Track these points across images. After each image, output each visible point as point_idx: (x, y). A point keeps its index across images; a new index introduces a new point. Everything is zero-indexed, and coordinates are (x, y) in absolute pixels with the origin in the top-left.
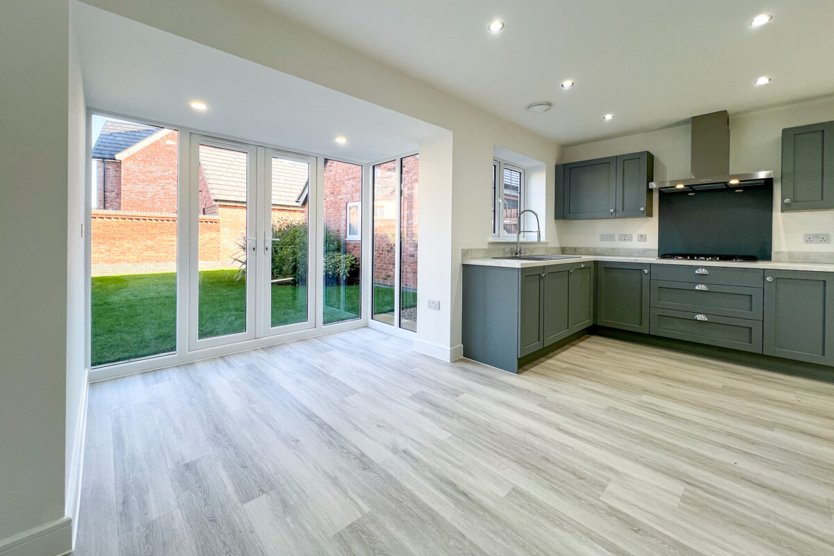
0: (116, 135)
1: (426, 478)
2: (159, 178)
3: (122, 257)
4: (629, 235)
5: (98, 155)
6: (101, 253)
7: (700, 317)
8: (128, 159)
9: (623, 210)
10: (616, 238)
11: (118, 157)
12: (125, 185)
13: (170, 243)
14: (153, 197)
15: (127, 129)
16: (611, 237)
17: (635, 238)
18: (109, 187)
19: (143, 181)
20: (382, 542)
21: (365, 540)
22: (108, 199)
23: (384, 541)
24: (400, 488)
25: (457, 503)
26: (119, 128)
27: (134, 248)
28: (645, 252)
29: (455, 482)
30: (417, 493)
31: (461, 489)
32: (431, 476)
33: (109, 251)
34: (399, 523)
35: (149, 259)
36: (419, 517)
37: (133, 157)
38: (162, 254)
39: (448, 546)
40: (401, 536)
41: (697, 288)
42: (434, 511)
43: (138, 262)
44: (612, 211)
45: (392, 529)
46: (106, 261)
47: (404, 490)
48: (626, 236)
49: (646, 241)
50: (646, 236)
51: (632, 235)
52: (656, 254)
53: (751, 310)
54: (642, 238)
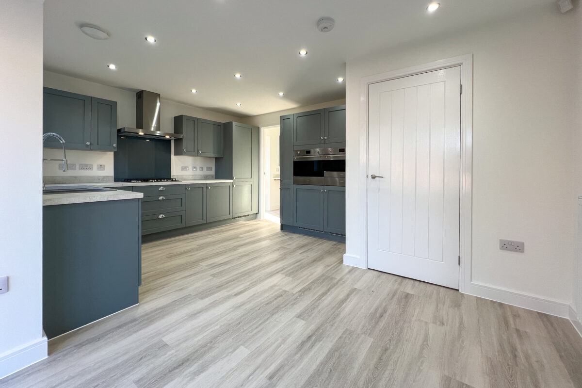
1: (301, 358)
4: (90, 165)
7: (161, 216)
9: (98, 144)
10: (77, 167)
16: (72, 167)
17: (95, 167)
20: (367, 375)
21: (371, 385)
23: (365, 374)
24: (318, 372)
25: (318, 340)
28: (103, 179)
29: (300, 342)
30: (318, 362)
31: (305, 339)
32: (298, 355)
34: (348, 368)
36: (339, 358)
39: (350, 343)
40: (357, 366)
41: (159, 199)
42: (330, 351)
44: (88, 143)
45: (355, 371)
47: (319, 370)
48: (86, 165)
49: (104, 170)
50: (104, 166)
51: (92, 165)
52: (113, 179)
53: (181, 206)
54: (101, 167)
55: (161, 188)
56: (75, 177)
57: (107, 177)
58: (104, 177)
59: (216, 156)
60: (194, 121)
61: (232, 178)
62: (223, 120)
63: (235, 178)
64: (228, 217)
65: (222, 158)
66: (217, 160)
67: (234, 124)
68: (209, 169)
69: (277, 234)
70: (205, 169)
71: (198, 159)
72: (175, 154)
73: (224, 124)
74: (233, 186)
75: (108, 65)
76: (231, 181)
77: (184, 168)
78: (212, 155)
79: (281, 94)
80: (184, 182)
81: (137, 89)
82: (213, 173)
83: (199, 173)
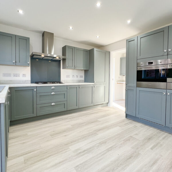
7: (53, 104)
9: (19, 62)
10: (12, 75)
16: (9, 75)
17: (21, 75)
28: (25, 82)
41: (52, 94)
44: (14, 61)
48: (16, 74)
49: (26, 77)
50: (26, 74)
51: (19, 74)
52: (30, 82)
53: (65, 98)
54: (24, 75)
55: (53, 88)
56: (11, 81)
57: (27, 80)
58: (26, 81)
59: (85, 69)
60: (73, 49)
61: (94, 82)
62: (89, 48)
63: (95, 82)
64: (92, 105)
65: (88, 70)
66: (86, 71)
67: (95, 49)
68: (81, 77)
69: (123, 121)
70: (79, 76)
71: (75, 71)
72: (63, 68)
73: (89, 50)
74: (94, 87)
75: (18, 10)
76: (93, 84)
77: (68, 76)
78: (82, 69)
79: (129, 21)
80: (66, 84)
81: (41, 31)
82: (83, 79)
83: (76, 79)
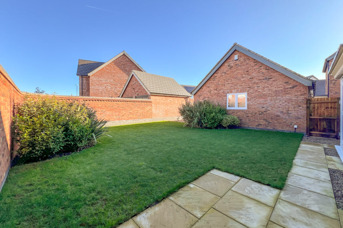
0: (84, 65)
2: (104, 83)
3: (123, 118)
5: (80, 74)
6: (116, 116)
8: (92, 75)
11: (89, 74)
12: (91, 86)
13: (137, 111)
14: (102, 92)
15: (87, 63)
18: (84, 87)
19: (98, 85)
22: (84, 92)
26: (84, 62)
27: (126, 113)
33: (119, 115)
35: (131, 118)
37: (94, 75)
38: (135, 116)
43: (128, 119)
46: (118, 120)
